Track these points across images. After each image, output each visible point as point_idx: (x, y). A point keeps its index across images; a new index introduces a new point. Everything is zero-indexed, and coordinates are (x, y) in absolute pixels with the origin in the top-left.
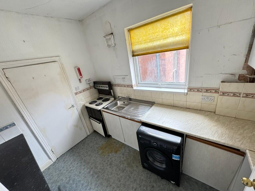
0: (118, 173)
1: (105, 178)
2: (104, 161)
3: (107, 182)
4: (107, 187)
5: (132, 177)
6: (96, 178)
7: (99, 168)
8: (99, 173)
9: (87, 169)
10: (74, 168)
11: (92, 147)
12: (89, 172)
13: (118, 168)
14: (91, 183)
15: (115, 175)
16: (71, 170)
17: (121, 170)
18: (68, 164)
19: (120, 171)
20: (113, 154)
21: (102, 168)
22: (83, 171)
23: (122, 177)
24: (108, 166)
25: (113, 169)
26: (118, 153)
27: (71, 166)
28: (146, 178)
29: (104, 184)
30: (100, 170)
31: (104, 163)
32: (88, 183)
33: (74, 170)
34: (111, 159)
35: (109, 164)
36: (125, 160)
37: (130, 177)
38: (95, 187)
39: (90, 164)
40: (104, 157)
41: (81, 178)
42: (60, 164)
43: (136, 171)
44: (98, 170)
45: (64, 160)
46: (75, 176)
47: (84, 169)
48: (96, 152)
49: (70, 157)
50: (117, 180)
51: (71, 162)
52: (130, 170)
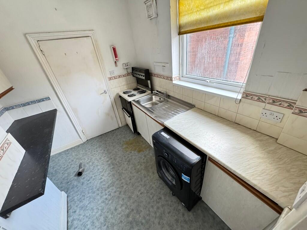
0: (132, 172)
1: (118, 171)
2: (125, 156)
3: (119, 176)
4: (117, 180)
5: (143, 181)
6: (111, 168)
7: (117, 160)
8: (115, 165)
9: (107, 158)
10: (97, 153)
11: (119, 139)
12: (108, 161)
13: (134, 168)
14: (105, 171)
15: (128, 173)
16: (94, 154)
17: (136, 171)
18: (94, 148)
19: (134, 171)
20: (136, 152)
21: (120, 162)
22: (103, 159)
23: (134, 177)
24: (126, 161)
25: (129, 166)
26: (140, 153)
27: (95, 150)
28: (157, 188)
29: (116, 176)
30: (117, 163)
31: (124, 158)
32: (103, 170)
33: (97, 154)
34: (131, 156)
35: (127, 160)
36: (144, 163)
37: (142, 180)
38: (107, 176)
39: (112, 154)
40: (126, 152)
41: (99, 164)
42: (88, 146)
43: (150, 177)
44: (116, 162)
45: (92, 143)
46: (95, 160)
47: (105, 157)
48: (120, 145)
49: (98, 142)
50: (128, 178)
51: (97, 147)
52: (144, 174)
